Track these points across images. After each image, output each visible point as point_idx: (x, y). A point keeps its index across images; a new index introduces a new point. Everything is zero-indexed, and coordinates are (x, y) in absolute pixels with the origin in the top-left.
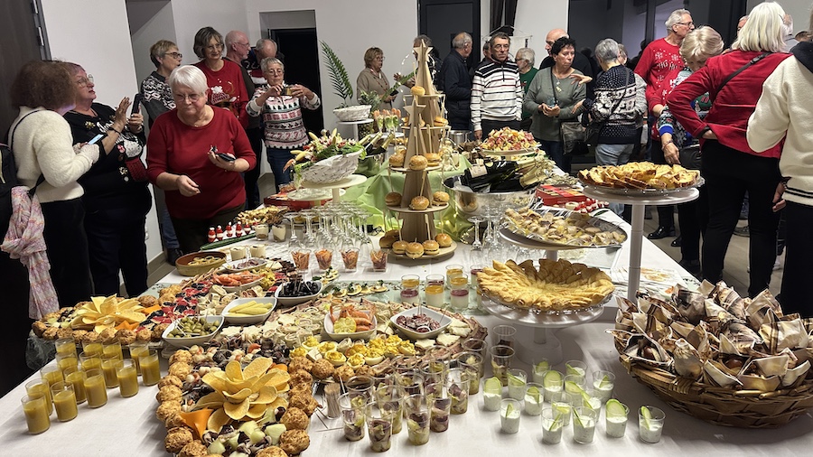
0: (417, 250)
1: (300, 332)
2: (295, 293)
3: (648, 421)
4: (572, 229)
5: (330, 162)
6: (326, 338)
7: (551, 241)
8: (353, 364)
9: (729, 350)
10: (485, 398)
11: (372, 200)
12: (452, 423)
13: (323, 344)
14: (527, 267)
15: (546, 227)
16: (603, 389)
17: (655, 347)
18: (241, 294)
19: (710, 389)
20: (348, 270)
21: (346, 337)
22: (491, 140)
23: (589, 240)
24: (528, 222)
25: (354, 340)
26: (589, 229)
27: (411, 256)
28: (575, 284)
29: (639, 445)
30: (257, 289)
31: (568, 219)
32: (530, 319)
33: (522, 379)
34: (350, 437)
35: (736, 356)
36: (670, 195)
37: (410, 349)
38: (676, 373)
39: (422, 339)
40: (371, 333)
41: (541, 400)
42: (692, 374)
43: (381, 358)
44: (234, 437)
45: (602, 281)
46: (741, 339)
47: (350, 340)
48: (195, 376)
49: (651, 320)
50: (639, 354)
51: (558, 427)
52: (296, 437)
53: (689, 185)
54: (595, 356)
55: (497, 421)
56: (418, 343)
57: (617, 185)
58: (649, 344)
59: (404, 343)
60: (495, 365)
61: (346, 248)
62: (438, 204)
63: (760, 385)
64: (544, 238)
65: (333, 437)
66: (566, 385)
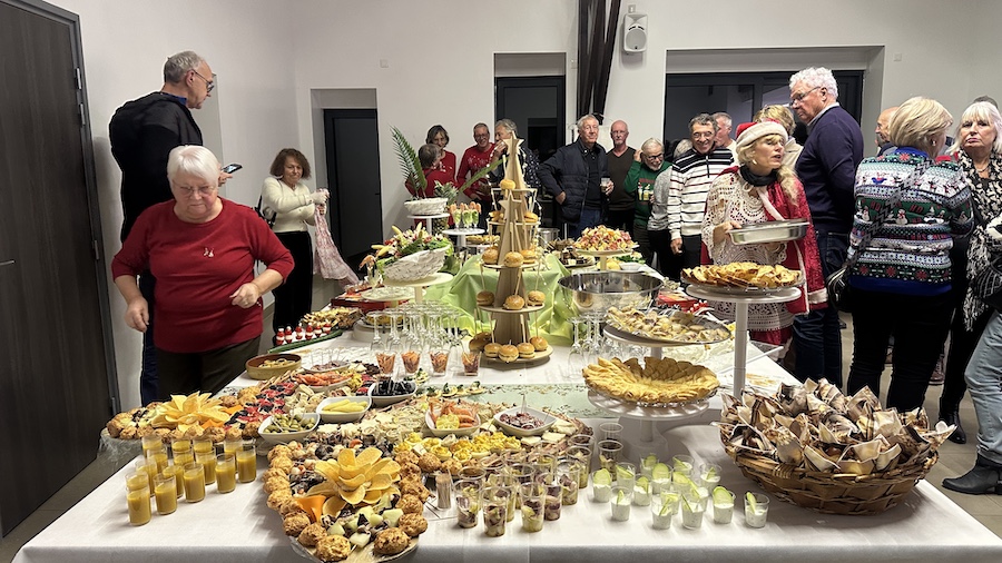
0: (511, 353)
1: (401, 429)
2: (389, 393)
3: (754, 507)
4: (677, 326)
5: (416, 258)
6: (429, 434)
7: (656, 338)
8: (461, 458)
9: (828, 441)
10: (595, 489)
11: (456, 302)
12: (563, 511)
13: (427, 440)
14: (632, 365)
15: (651, 325)
16: (710, 480)
17: (760, 438)
18: (330, 394)
19: (810, 473)
20: (436, 374)
21: (450, 433)
22: (585, 239)
23: (694, 337)
24: (633, 319)
25: (458, 437)
26: (693, 327)
27: (505, 359)
28: (680, 380)
29: (745, 529)
30: (346, 389)
31: (672, 318)
32: (638, 413)
33: (632, 472)
34: (464, 524)
35: (834, 445)
36: (772, 294)
37: (516, 445)
38: (780, 461)
39: (527, 436)
40: (474, 430)
41: (650, 491)
42: (793, 461)
43: (487, 453)
44: (353, 521)
45: (707, 377)
46: (840, 428)
47: (454, 436)
48: (301, 469)
49: (755, 414)
50: (744, 444)
51: (668, 511)
52: (414, 520)
53: (791, 284)
54: (702, 455)
55: (608, 510)
56: (524, 440)
57: (720, 284)
58: (754, 434)
59: (510, 439)
60: (603, 459)
61: (434, 351)
62: (534, 304)
63: (856, 470)
64: (649, 335)
65: (446, 525)
66: (675, 477)
